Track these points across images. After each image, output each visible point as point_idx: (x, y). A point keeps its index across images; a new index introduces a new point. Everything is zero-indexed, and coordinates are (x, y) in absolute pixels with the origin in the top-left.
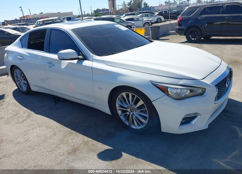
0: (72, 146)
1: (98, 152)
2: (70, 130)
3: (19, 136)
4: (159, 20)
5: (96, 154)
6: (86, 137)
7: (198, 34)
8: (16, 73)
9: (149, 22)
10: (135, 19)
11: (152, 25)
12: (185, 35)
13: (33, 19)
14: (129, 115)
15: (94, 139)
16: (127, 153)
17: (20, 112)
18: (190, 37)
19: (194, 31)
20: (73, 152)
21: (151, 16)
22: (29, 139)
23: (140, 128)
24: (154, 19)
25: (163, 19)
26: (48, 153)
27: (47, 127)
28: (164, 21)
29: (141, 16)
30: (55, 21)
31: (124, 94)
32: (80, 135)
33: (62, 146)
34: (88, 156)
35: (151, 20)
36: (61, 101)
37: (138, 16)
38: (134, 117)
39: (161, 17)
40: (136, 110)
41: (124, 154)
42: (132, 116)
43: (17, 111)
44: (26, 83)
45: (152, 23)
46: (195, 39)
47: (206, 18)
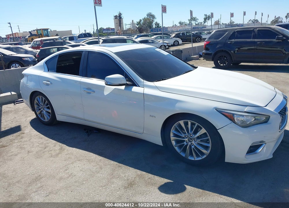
0: (126, 180)
1: (158, 186)
2: (117, 163)
3: (60, 171)
4: (176, 43)
5: (157, 188)
6: (139, 171)
7: (227, 60)
8: (38, 100)
9: (166, 45)
10: (150, 41)
11: (169, 48)
12: (212, 61)
13: (23, 37)
14: (187, 145)
15: (149, 173)
16: (190, 186)
17: (49, 145)
18: (219, 62)
19: (223, 56)
20: (129, 186)
21: (167, 38)
22: (73, 174)
23: (200, 159)
24: (171, 42)
25: (180, 42)
26: (101, 188)
27: (89, 161)
28: (182, 44)
29: (156, 38)
30: (56, 41)
31: (182, 123)
32: (131, 168)
33: (114, 180)
34: (148, 190)
35: (167, 43)
36: (94, 132)
37: (152, 37)
38: (193, 147)
39: (178, 39)
40: (195, 140)
41: (187, 187)
42: (190, 147)
43: (45, 143)
44: (50, 111)
45: (169, 46)
46: (224, 65)
47: (236, 43)
